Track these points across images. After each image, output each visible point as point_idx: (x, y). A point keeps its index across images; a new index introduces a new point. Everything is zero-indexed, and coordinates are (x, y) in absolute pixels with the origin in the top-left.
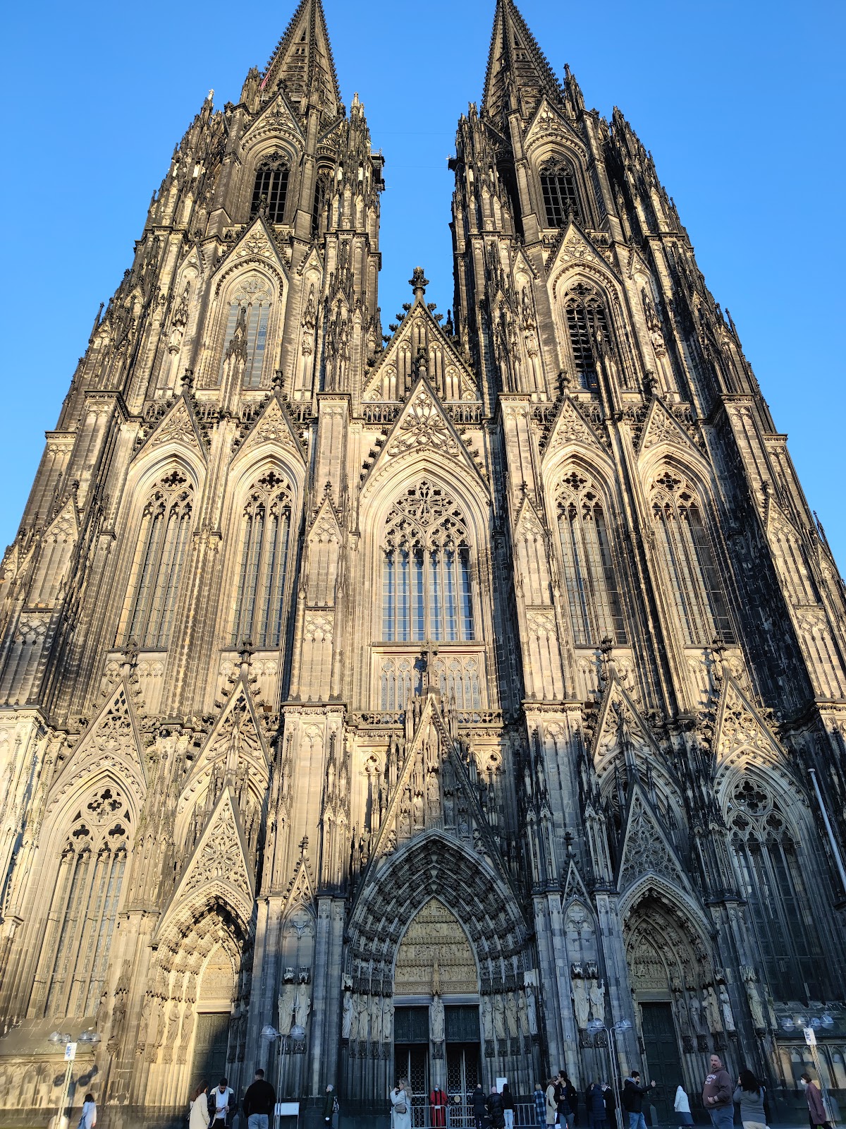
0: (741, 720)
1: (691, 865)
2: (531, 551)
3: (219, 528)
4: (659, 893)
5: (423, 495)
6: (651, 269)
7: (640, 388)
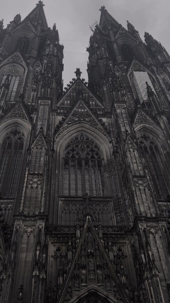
2: (133, 155)
5: (81, 140)
6: (165, 72)
7: (167, 107)
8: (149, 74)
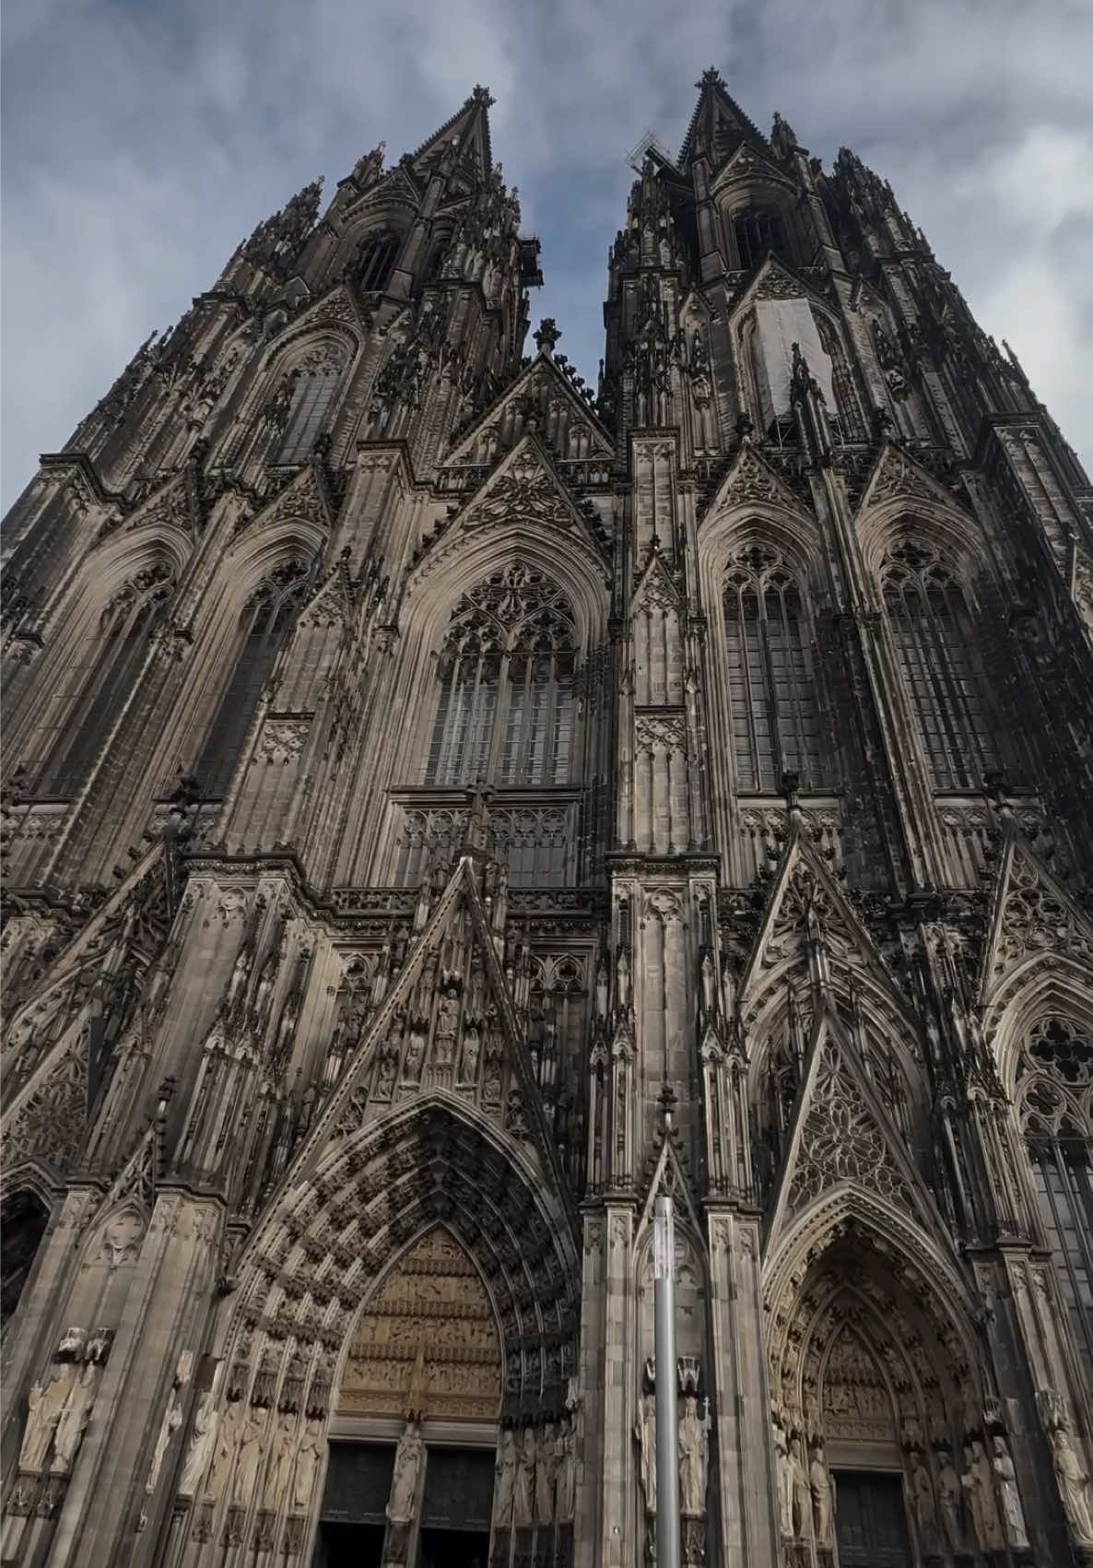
0: (1039, 907)
1: (935, 1171)
2: (655, 631)
3: (191, 624)
4: (868, 1229)
5: (512, 582)
6: (885, 299)
7: (866, 436)
8: (814, 311)
